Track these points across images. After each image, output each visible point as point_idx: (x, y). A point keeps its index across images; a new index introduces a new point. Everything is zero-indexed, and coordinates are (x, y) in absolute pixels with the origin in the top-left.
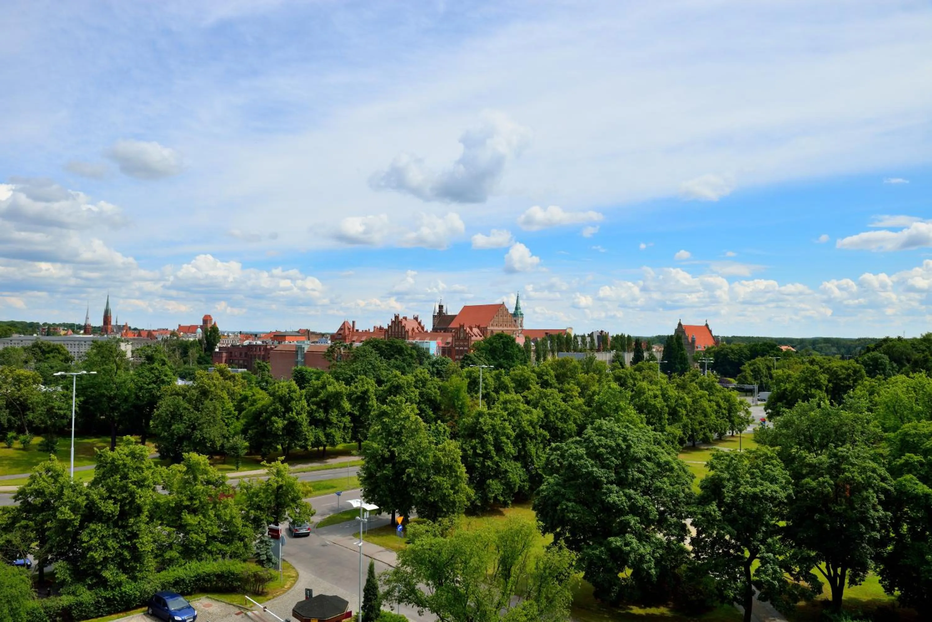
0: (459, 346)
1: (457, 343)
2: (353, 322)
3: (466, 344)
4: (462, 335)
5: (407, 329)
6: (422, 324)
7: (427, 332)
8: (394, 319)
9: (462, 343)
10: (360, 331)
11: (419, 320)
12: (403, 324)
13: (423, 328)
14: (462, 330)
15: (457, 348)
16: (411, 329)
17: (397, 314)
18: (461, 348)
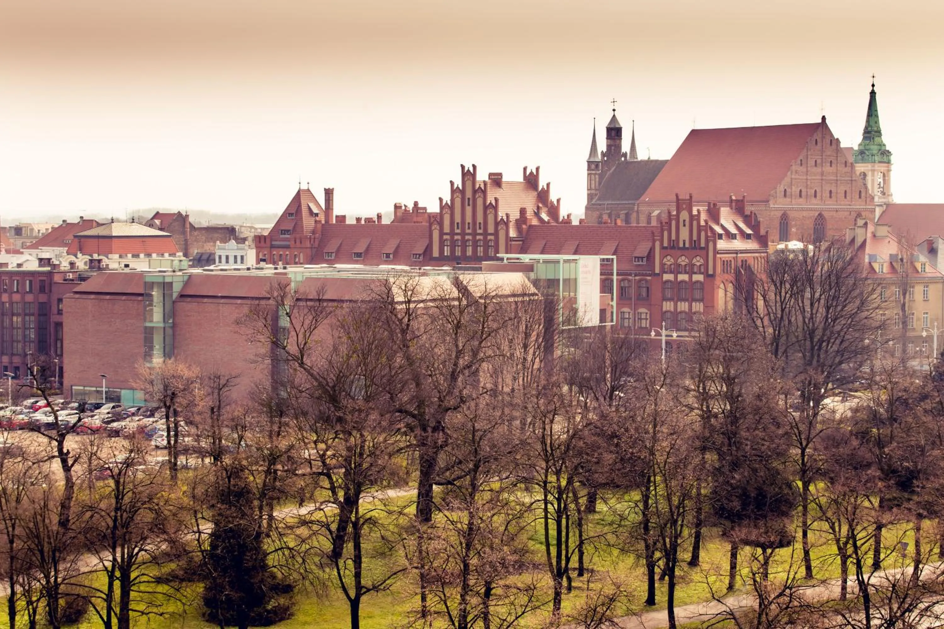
0: (676, 270)
1: (669, 261)
2: (329, 193)
3: (698, 261)
4: (684, 234)
5: (501, 214)
6: (553, 197)
7: (567, 221)
8: (458, 182)
9: (683, 261)
10: (351, 221)
11: (542, 184)
12: (490, 199)
13: (554, 211)
14: (684, 215)
15: (666, 277)
16: (515, 215)
17: (468, 166)
18: (683, 277)
